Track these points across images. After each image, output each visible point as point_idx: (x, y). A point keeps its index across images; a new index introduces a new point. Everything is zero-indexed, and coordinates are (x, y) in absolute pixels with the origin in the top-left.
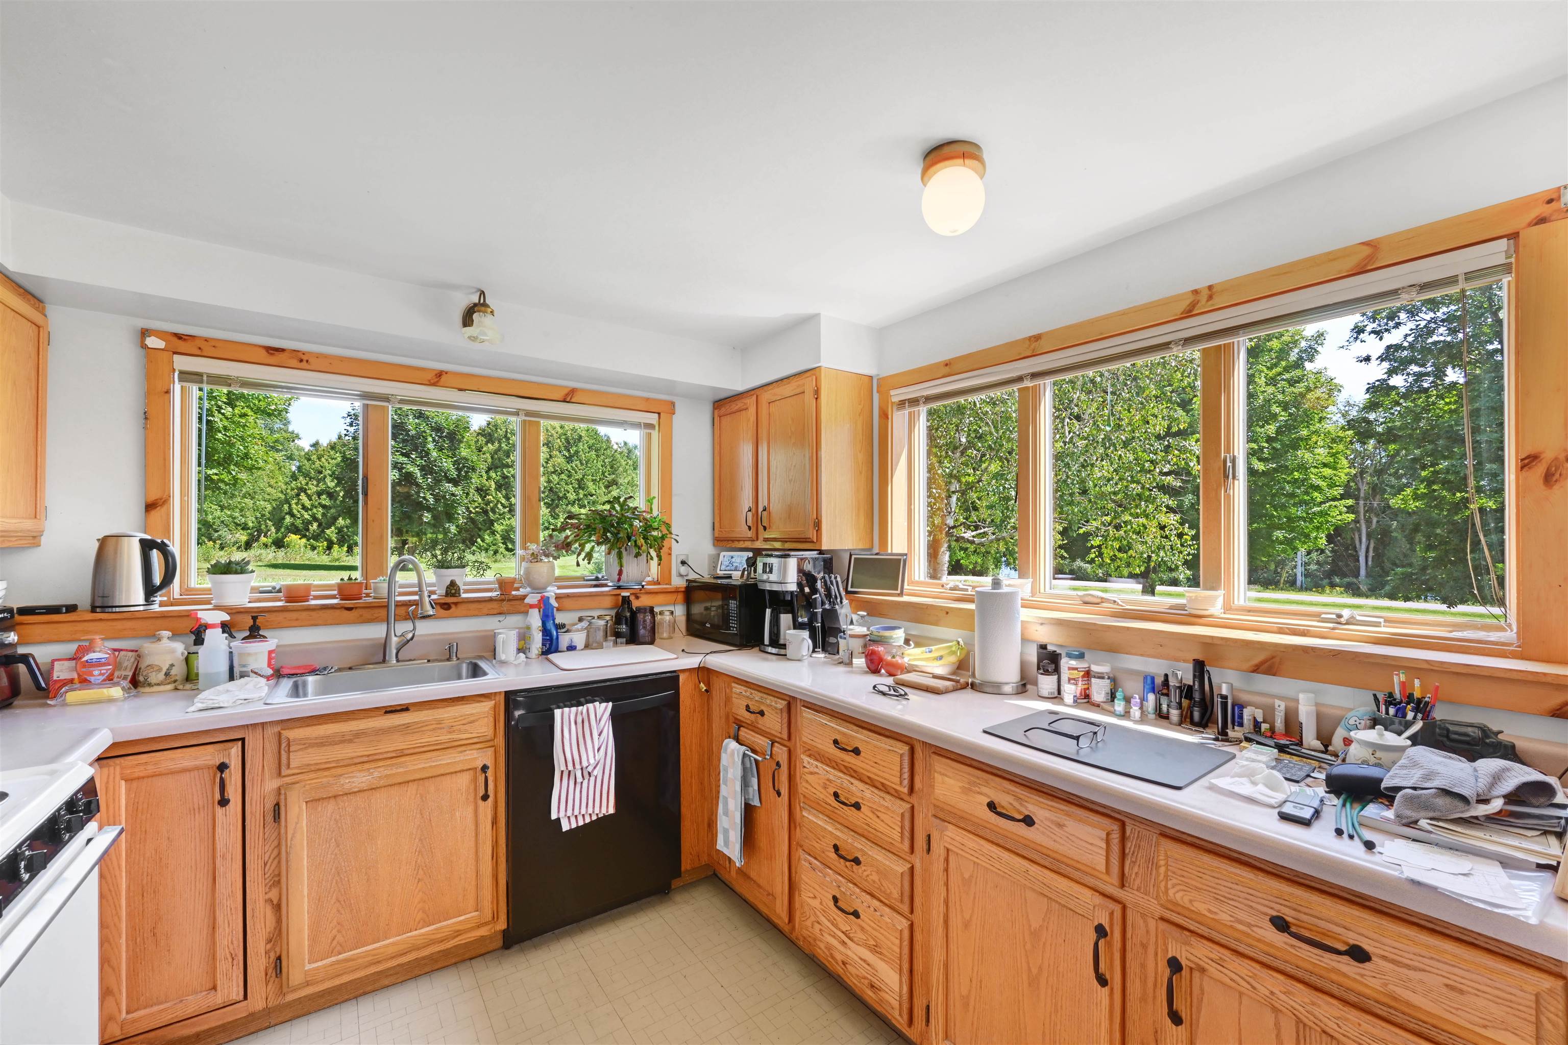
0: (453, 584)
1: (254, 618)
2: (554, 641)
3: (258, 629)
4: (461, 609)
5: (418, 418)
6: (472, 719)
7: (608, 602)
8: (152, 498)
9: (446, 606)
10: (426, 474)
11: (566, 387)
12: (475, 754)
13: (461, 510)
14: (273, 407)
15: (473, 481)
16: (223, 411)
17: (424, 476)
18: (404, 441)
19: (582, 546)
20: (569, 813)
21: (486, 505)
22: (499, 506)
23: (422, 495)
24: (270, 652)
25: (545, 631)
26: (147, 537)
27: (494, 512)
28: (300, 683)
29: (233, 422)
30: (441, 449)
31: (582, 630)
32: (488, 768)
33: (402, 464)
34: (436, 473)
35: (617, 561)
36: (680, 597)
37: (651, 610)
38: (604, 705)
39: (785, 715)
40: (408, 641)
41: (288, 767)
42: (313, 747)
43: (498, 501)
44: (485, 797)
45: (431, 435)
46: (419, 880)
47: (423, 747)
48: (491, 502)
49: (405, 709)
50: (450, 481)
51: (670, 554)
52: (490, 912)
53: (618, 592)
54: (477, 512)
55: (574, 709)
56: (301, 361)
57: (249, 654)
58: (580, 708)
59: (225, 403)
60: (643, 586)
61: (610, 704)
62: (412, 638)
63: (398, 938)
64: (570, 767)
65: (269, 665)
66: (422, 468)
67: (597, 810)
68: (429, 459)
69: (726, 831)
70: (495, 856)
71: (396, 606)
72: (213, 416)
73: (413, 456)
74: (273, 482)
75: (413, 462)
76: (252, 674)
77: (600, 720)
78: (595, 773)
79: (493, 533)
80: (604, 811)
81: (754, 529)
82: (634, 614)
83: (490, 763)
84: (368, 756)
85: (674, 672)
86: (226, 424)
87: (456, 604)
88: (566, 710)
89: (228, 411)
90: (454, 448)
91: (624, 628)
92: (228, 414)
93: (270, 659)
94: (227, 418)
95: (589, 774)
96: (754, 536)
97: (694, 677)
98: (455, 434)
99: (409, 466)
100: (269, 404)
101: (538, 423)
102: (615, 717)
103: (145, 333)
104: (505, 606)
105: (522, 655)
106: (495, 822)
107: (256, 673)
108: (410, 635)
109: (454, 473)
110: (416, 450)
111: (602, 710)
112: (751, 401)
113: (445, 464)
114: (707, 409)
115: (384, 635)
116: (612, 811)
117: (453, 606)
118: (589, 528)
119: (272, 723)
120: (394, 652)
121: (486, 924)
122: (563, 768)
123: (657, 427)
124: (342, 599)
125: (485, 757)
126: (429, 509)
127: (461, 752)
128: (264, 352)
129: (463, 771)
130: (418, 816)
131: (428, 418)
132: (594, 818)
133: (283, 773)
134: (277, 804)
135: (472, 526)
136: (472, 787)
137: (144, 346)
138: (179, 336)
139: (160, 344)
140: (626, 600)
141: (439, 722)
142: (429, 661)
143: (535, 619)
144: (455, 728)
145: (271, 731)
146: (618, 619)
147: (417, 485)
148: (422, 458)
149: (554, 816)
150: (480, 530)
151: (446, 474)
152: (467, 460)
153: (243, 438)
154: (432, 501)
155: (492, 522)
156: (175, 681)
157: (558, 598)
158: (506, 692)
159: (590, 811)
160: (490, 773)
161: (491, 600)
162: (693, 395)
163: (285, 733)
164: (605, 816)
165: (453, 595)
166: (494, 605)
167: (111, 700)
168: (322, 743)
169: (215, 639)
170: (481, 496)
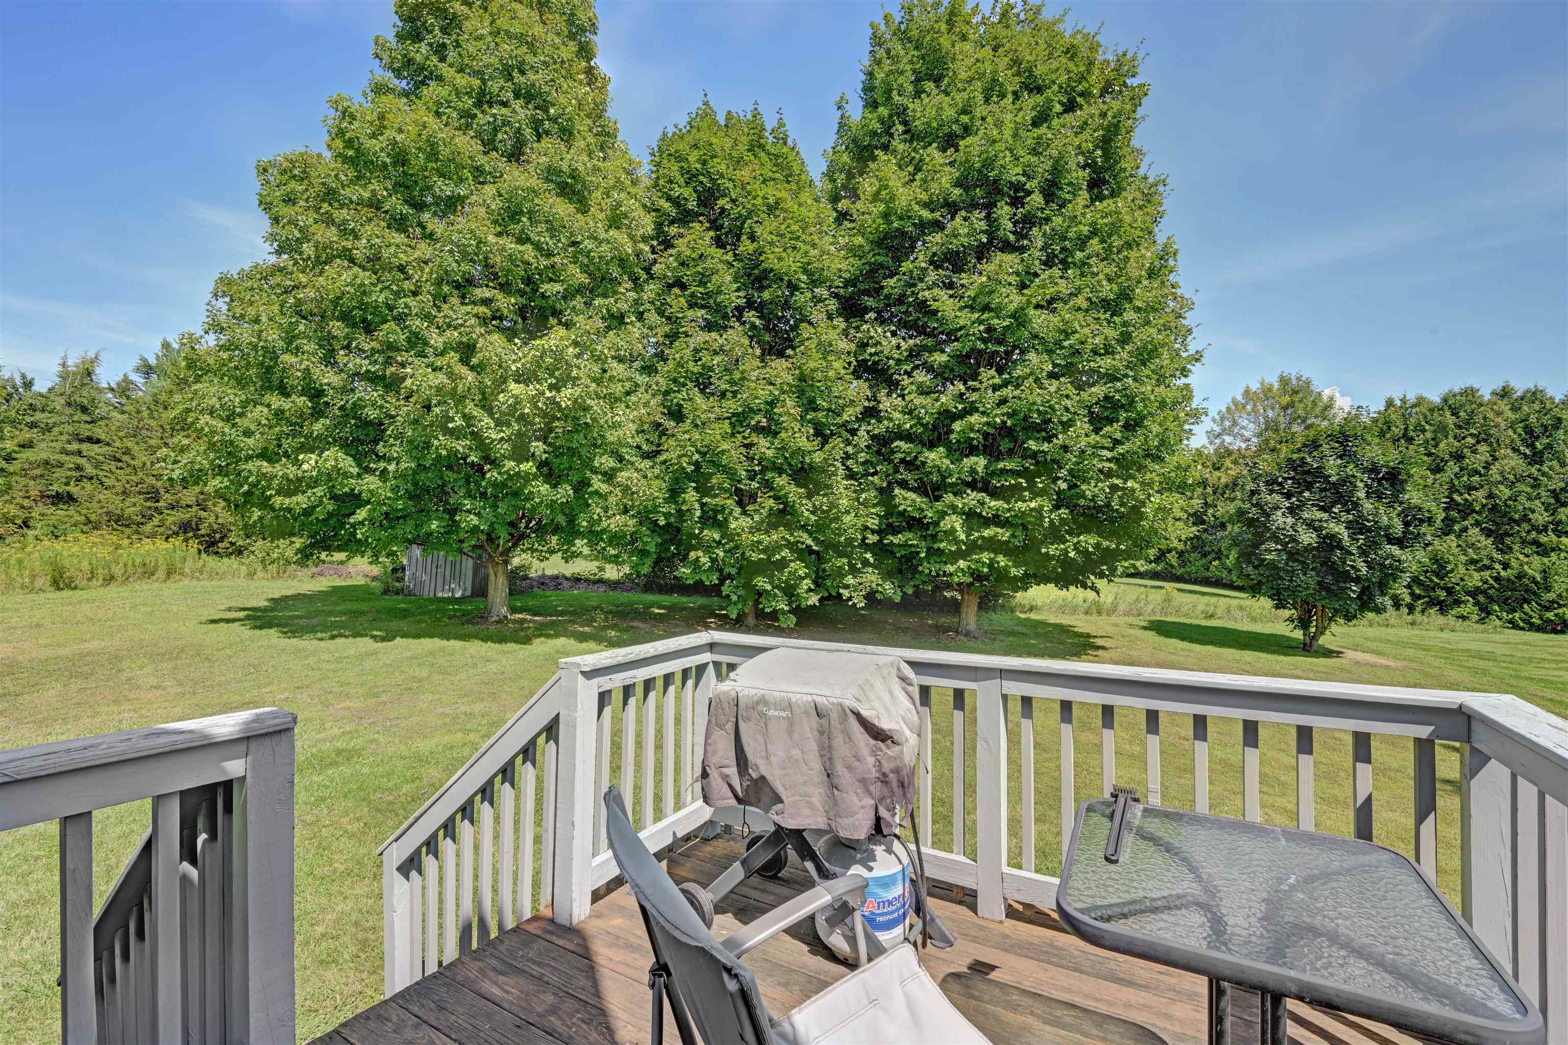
50: (1391, 540)
66: (1349, 525)
99: (1332, 525)
109: (1398, 529)
126: (1357, 580)
154: (1364, 570)
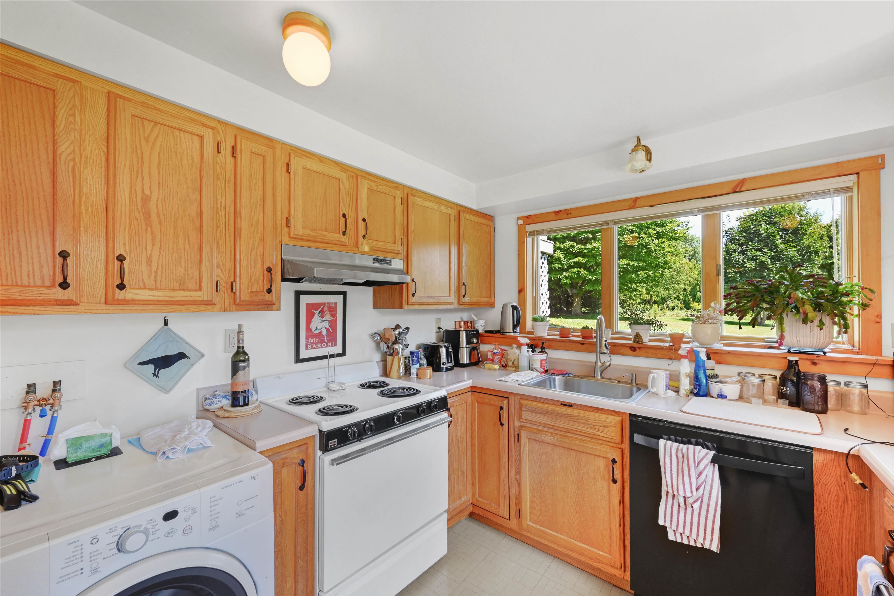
0: (638, 335)
1: (543, 343)
2: (704, 388)
3: (546, 349)
4: (643, 352)
5: (769, 224)
6: (606, 425)
7: (773, 364)
8: (520, 288)
9: (633, 349)
10: (775, 261)
12: (608, 449)
14: (678, 235)
15: (816, 262)
16: (654, 242)
17: (773, 263)
18: (759, 241)
20: (674, 528)
23: (772, 276)
24: (542, 361)
25: (695, 377)
28: (552, 379)
29: (659, 247)
30: (786, 243)
31: (737, 384)
32: (616, 462)
33: (757, 256)
34: (783, 260)
36: (885, 370)
37: (824, 378)
40: (607, 367)
42: (530, 411)
44: (616, 483)
45: (779, 234)
46: (577, 512)
47: (579, 431)
49: (570, 405)
51: (879, 323)
52: (618, 562)
53: (788, 356)
55: (676, 444)
56: (568, 214)
57: (533, 360)
58: (682, 446)
59: (655, 238)
60: (825, 353)
61: (713, 453)
62: (609, 366)
63: (567, 538)
64: (675, 492)
65: (541, 367)
67: (701, 540)
68: (777, 250)
70: (622, 525)
72: (650, 245)
73: (765, 250)
74: (691, 275)
75: (765, 254)
76: (534, 370)
77: (699, 463)
80: (708, 542)
82: (802, 379)
83: (618, 459)
84: (553, 426)
85: (811, 448)
86: (656, 248)
87: (640, 348)
88: (669, 442)
89: (656, 241)
90: (797, 242)
91: (789, 390)
92: (657, 243)
93: (541, 364)
94: (656, 245)
95: (691, 505)
97: (843, 463)
98: (799, 230)
100: (676, 234)
104: (673, 354)
106: (622, 502)
107: (536, 369)
108: (608, 363)
110: (767, 246)
111: (702, 455)
113: (790, 253)
115: (595, 361)
116: (715, 545)
117: (638, 349)
120: (599, 373)
121: (618, 568)
122: (669, 488)
123: (855, 189)
124: (582, 339)
125: (615, 454)
127: (600, 444)
129: (601, 457)
130: (576, 472)
131: (776, 223)
133: (521, 420)
134: (518, 435)
136: (608, 470)
137: (518, 224)
138: (527, 217)
139: (522, 222)
140: (794, 365)
141: (588, 420)
142: (619, 382)
143: (685, 367)
144: (595, 427)
145: (518, 398)
146: (783, 381)
147: (768, 269)
148: (771, 251)
149: (661, 522)
151: (791, 259)
152: (810, 247)
153: (663, 254)
156: (516, 367)
157: (709, 354)
158: (632, 415)
159: (694, 537)
160: (617, 466)
161: (664, 348)
163: (523, 402)
165: (638, 343)
166: (666, 352)
167: (494, 370)
169: (524, 350)
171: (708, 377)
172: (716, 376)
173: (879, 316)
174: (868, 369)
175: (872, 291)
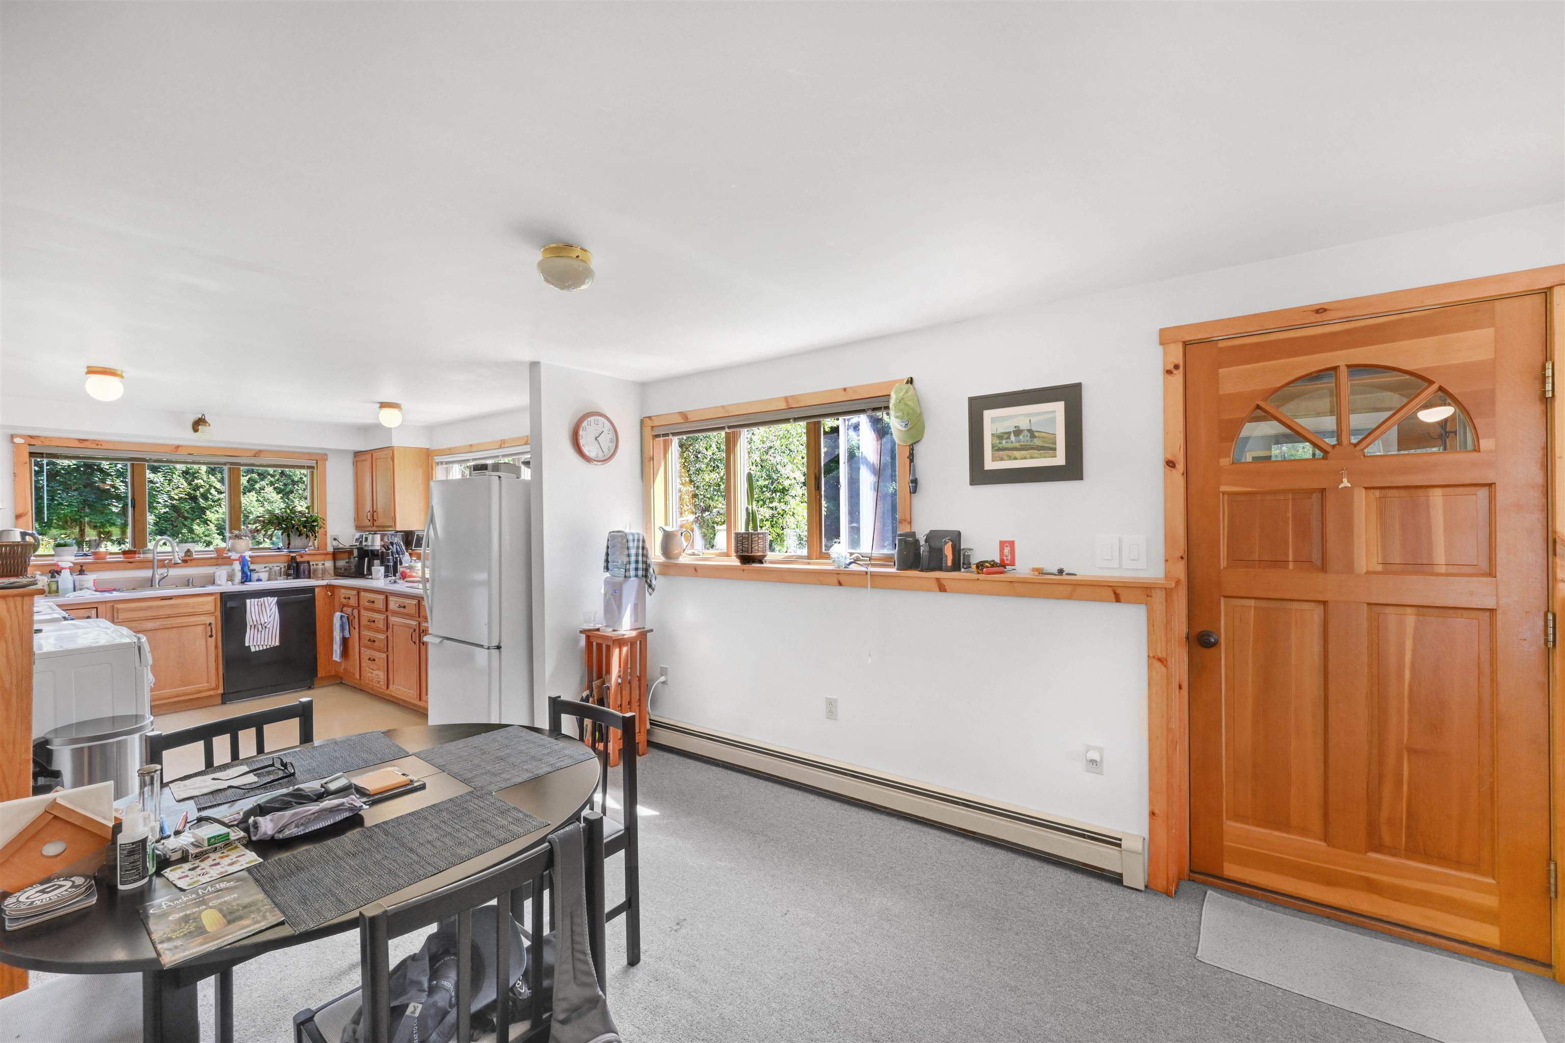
0: (189, 551)
1: (81, 566)
2: (249, 577)
3: (84, 571)
4: (194, 562)
6: (204, 604)
7: (284, 559)
8: (20, 511)
9: (185, 562)
11: (255, 450)
12: (205, 618)
13: (162, 498)
19: (266, 531)
20: (255, 644)
21: (195, 490)
22: (213, 491)
24: (94, 580)
25: (243, 571)
26: (23, 531)
27: (206, 498)
31: (267, 571)
32: (212, 624)
35: (286, 538)
36: (330, 557)
37: (308, 562)
38: (273, 598)
39: (357, 596)
40: (164, 578)
41: (118, 619)
43: (210, 486)
44: (211, 636)
46: (180, 668)
47: (181, 614)
48: (201, 486)
49: (170, 598)
51: (326, 535)
52: (215, 684)
53: (289, 554)
54: (180, 498)
55: (257, 600)
56: (98, 445)
57: (84, 580)
58: (260, 599)
60: (306, 551)
61: (276, 598)
62: (166, 576)
64: (255, 623)
65: (94, 586)
67: (270, 644)
69: (336, 650)
70: (216, 661)
71: (158, 561)
77: (271, 605)
78: (269, 626)
79: (206, 522)
80: (273, 644)
81: (371, 521)
82: (298, 564)
83: (213, 622)
84: (154, 616)
85: (315, 587)
87: (191, 560)
88: (253, 600)
91: (292, 572)
93: (94, 583)
95: (266, 627)
96: (372, 525)
97: (324, 589)
101: (239, 469)
102: (279, 603)
103: (12, 436)
104: (220, 561)
105: (230, 583)
106: (216, 647)
108: (166, 574)
111: (273, 600)
112: (368, 457)
114: (351, 456)
115: (151, 575)
116: (277, 644)
117: (190, 562)
118: (270, 522)
119: (109, 602)
120: (157, 581)
121: (213, 689)
122: (251, 624)
123: (316, 468)
124: (125, 558)
125: (211, 620)
127: (199, 617)
128: (77, 442)
129: (199, 625)
130: (179, 642)
132: (268, 647)
133: (115, 621)
135: (175, 515)
136: (205, 632)
137: (12, 442)
138: (31, 437)
139: (22, 441)
140: (293, 558)
141: (187, 604)
142: (177, 586)
143: (237, 566)
144: (195, 607)
145: (110, 604)
146: (289, 567)
149: (247, 644)
150: (186, 518)
155: (203, 510)
157: (250, 557)
158: (221, 593)
159: (266, 643)
160: (213, 627)
161: (211, 558)
162: (341, 452)
163: (116, 606)
164: (274, 647)
165: (189, 556)
166: (213, 561)
168: (133, 610)
169: (66, 574)
170: (186, 480)
171: (251, 571)
172: (255, 570)
173: (326, 532)
174: (323, 557)
175: (324, 520)
